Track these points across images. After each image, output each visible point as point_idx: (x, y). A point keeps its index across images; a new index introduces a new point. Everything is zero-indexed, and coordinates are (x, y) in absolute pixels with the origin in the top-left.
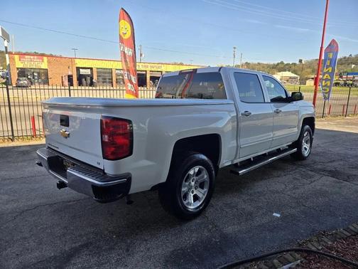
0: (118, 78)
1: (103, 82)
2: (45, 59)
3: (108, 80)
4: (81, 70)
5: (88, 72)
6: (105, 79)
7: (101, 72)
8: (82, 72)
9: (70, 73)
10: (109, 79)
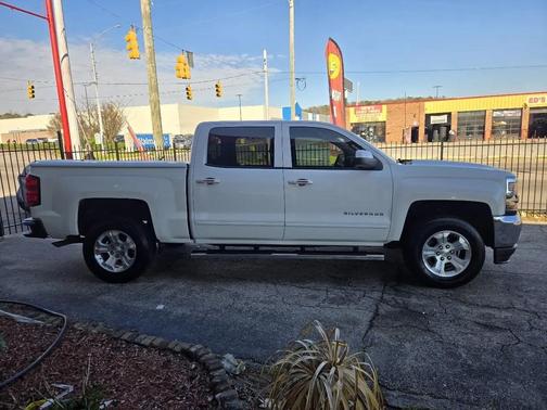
0: (498, 124)
1: (468, 134)
2: (384, 107)
3: (476, 130)
4: (432, 117)
5: (444, 119)
6: (471, 129)
7: (464, 118)
8: (434, 120)
9: (415, 124)
10: (480, 128)
